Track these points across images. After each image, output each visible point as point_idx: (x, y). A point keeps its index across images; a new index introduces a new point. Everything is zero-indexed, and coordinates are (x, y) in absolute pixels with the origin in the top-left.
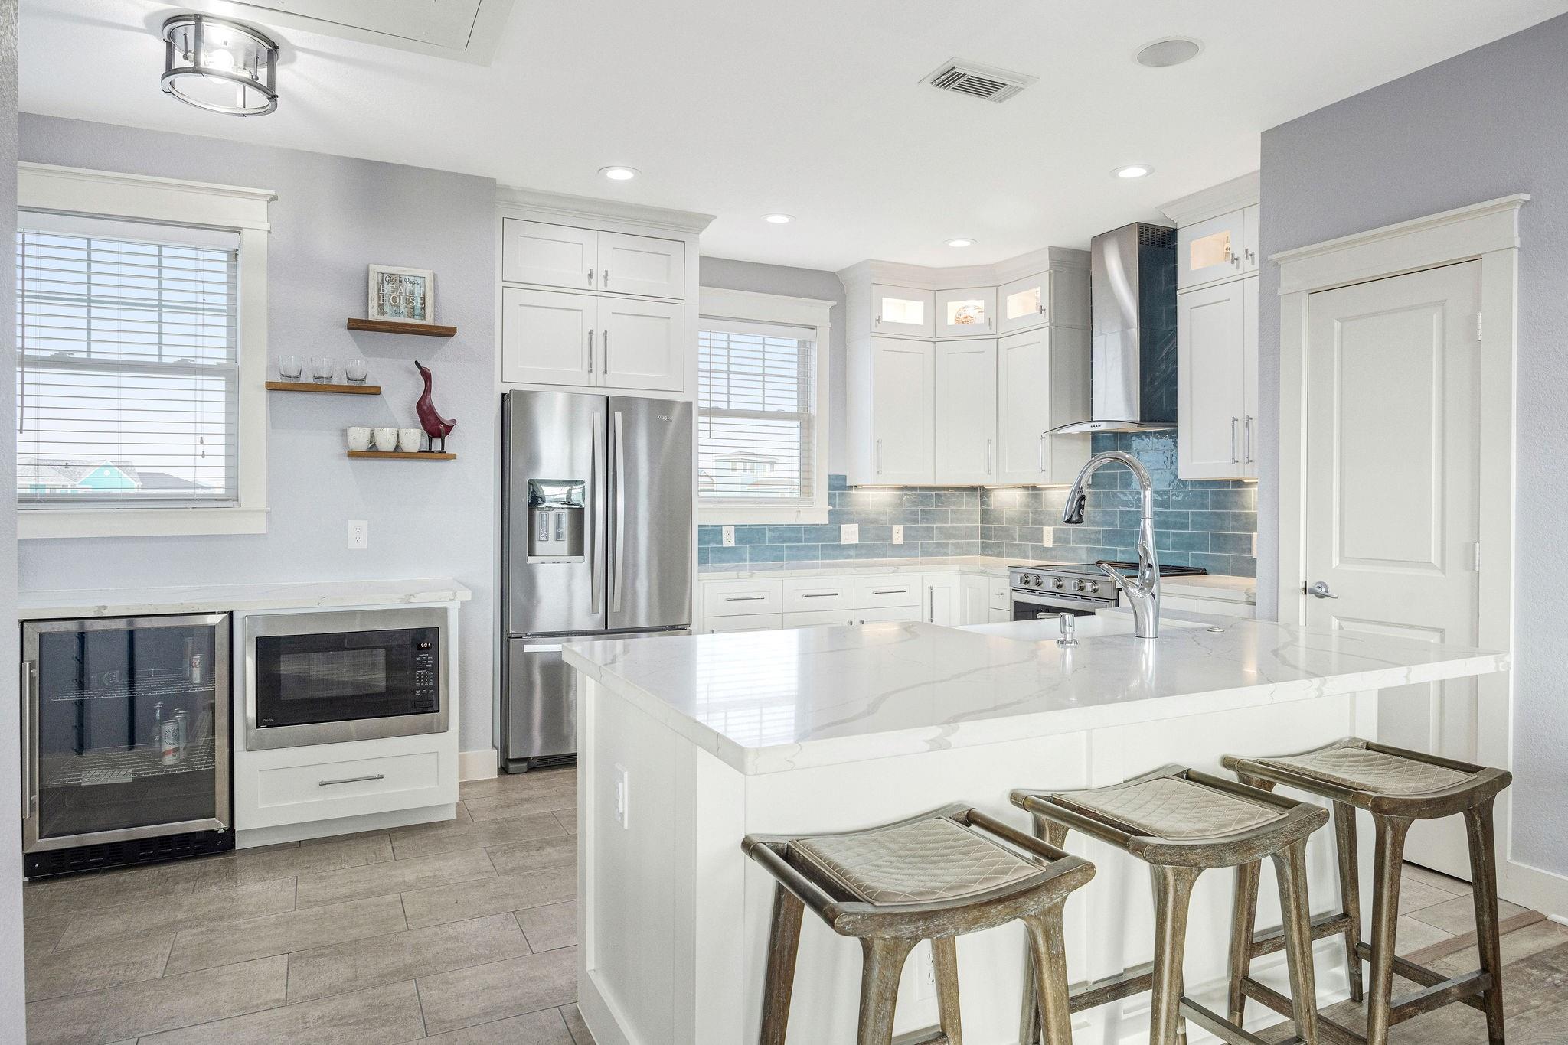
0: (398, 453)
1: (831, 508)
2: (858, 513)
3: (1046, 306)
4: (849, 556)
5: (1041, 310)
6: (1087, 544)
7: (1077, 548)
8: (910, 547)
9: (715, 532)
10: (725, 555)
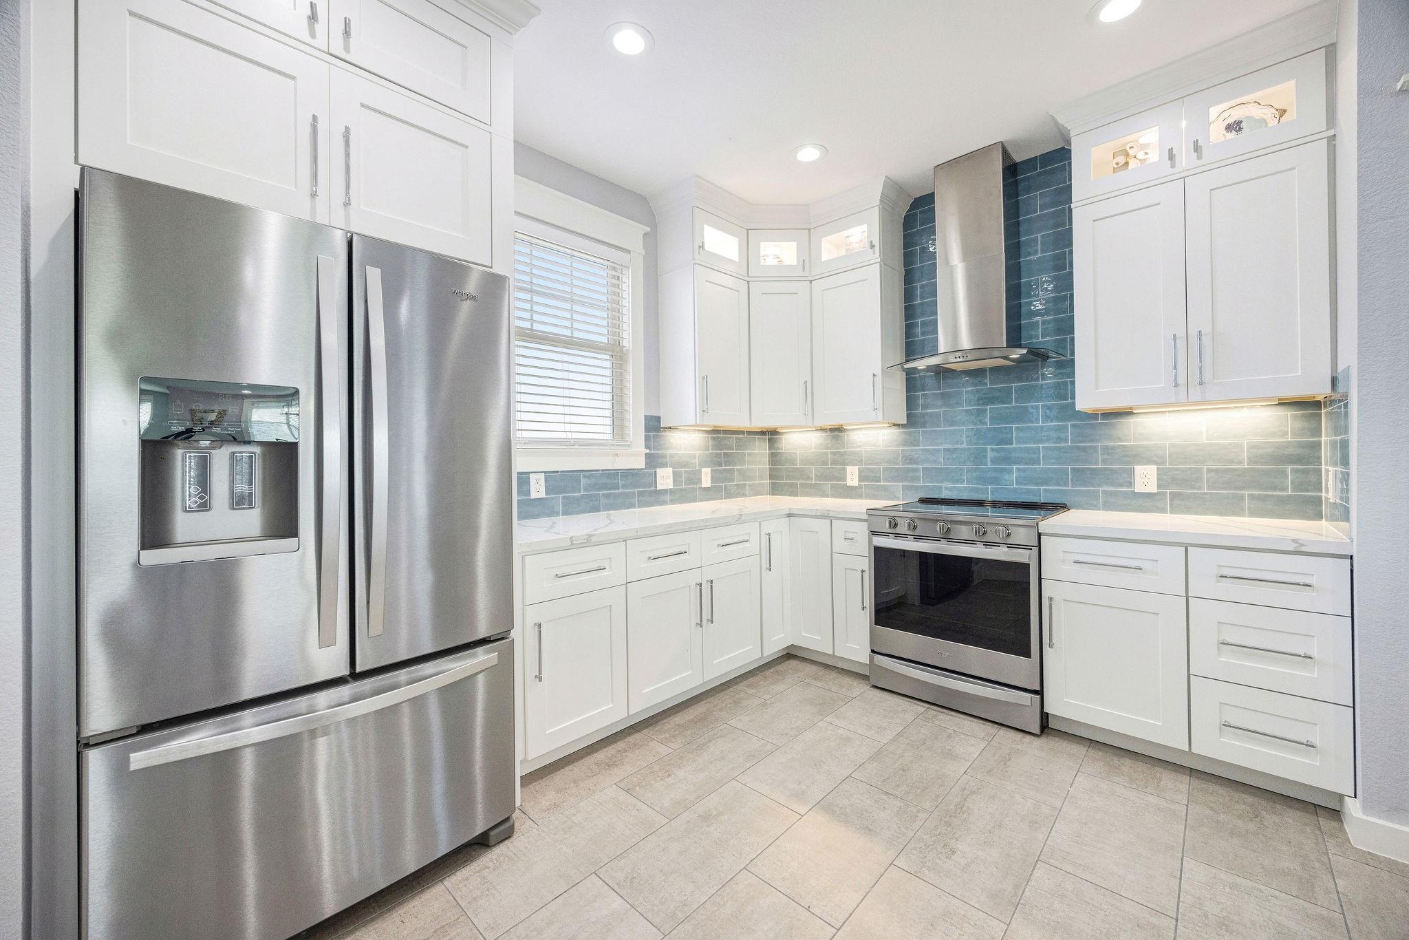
1: (648, 451)
2: (671, 456)
3: (877, 243)
4: (664, 503)
5: (872, 246)
6: (902, 481)
7: (890, 486)
8: (718, 489)
9: (522, 480)
10: (534, 509)
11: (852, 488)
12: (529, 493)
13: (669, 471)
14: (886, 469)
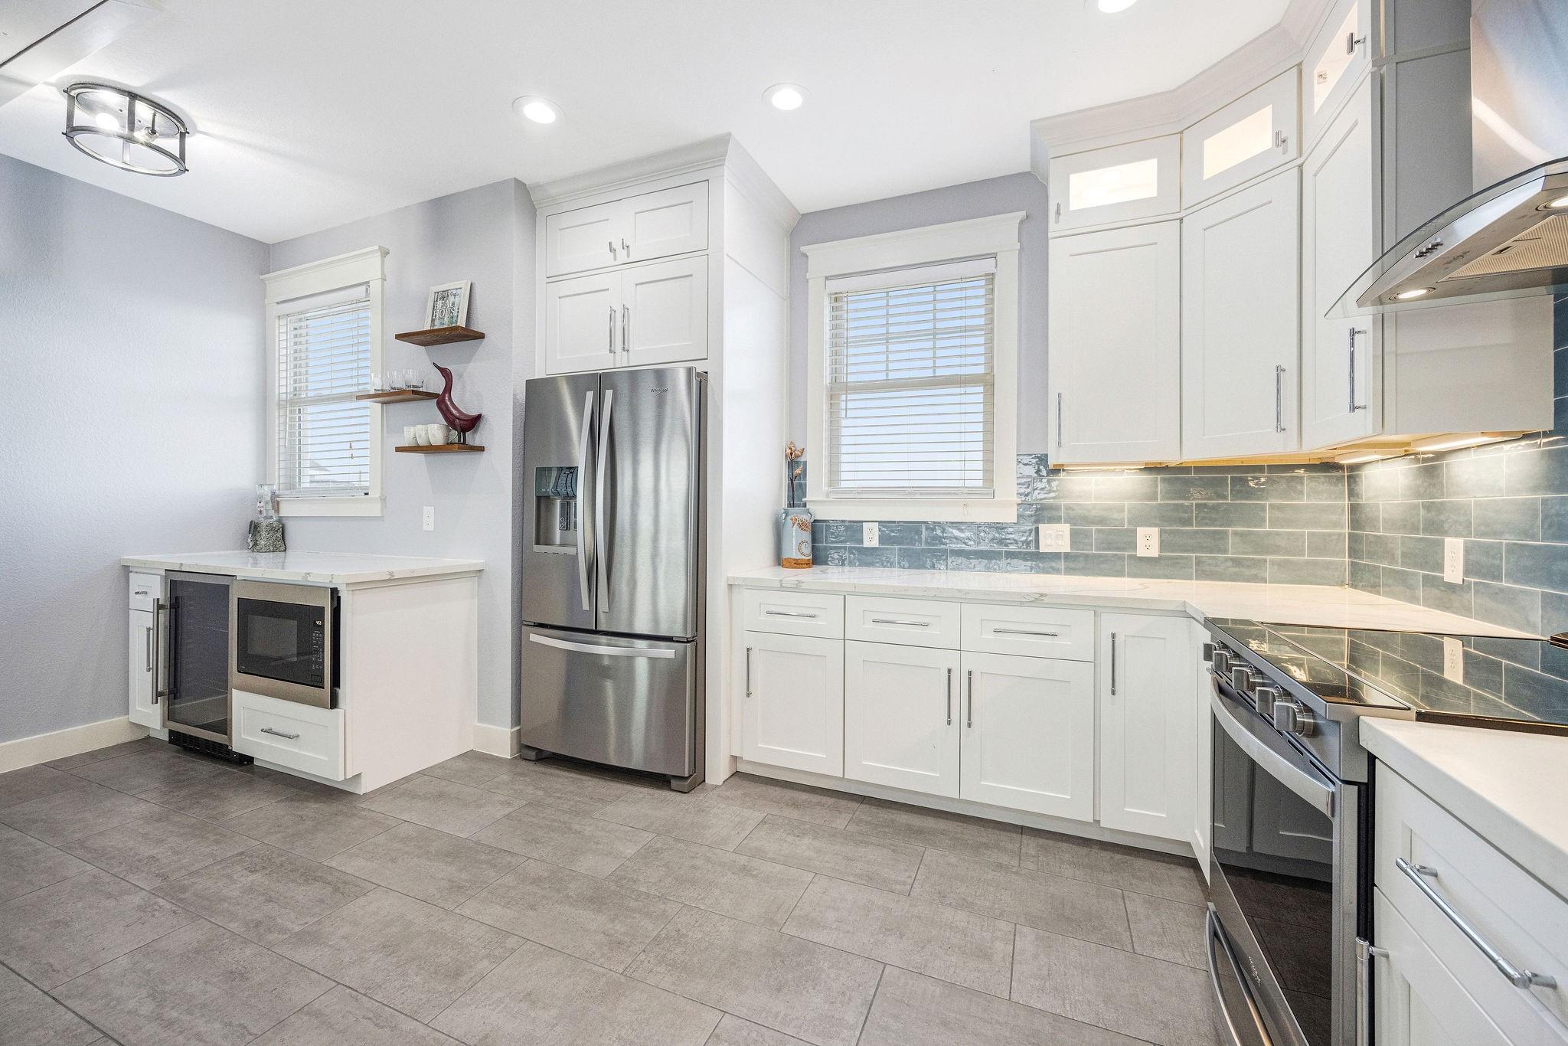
0: (430, 448)
1: (1022, 500)
2: (1068, 508)
4: (1055, 570)
6: (1541, 584)
7: (1522, 592)
8: (1174, 562)
9: (854, 528)
10: (867, 557)
11: (1452, 587)
12: (862, 542)
13: (1065, 528)
14: (1512, 549)
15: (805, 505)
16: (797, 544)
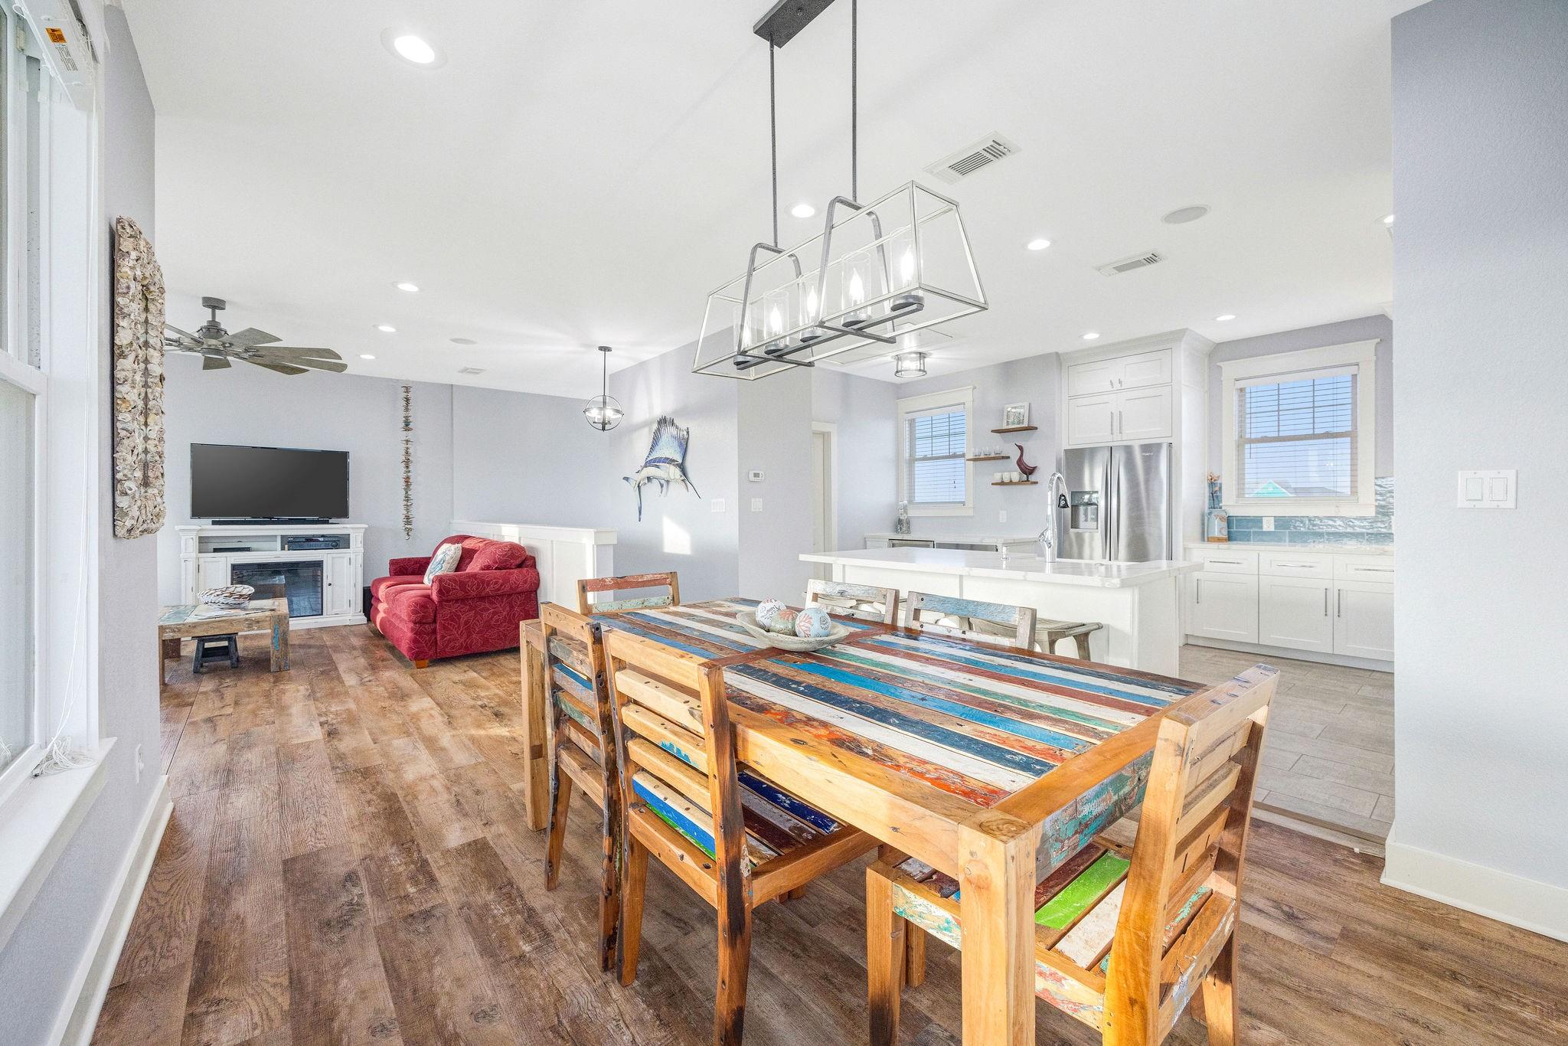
0: (1011, 483)
9: (1257, 521)
10: (1264, 537)
12: (1262, 527)
15: (1221, 508)
16: (1217, 528)
